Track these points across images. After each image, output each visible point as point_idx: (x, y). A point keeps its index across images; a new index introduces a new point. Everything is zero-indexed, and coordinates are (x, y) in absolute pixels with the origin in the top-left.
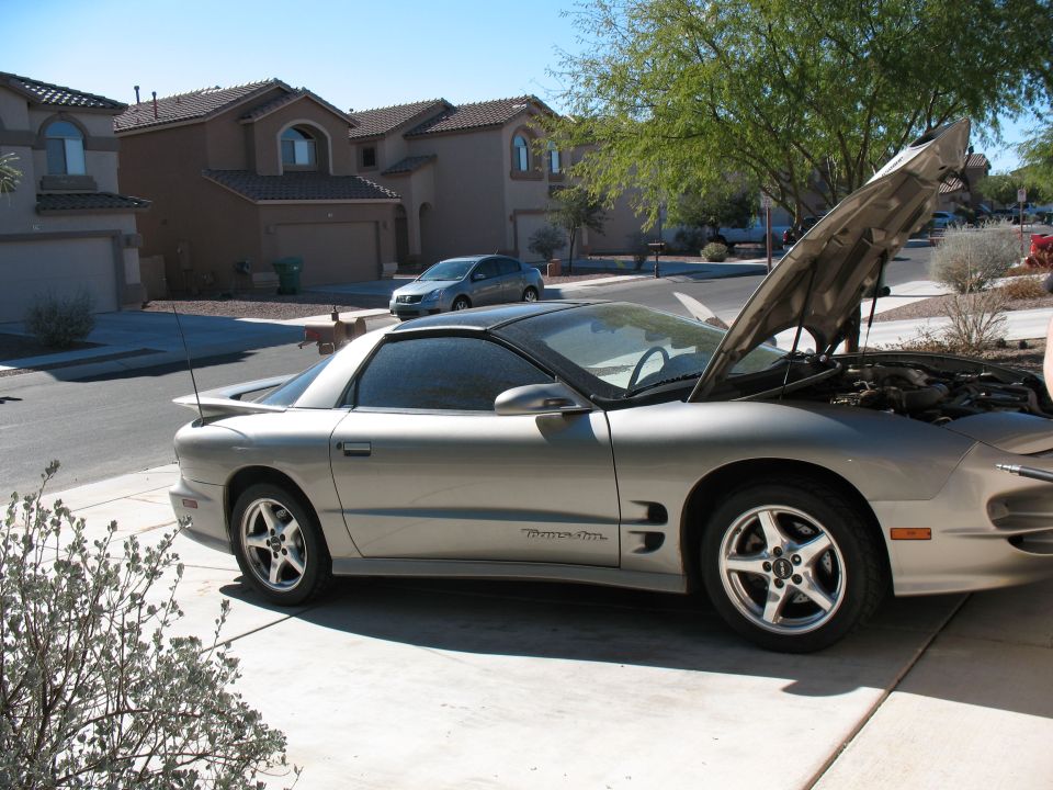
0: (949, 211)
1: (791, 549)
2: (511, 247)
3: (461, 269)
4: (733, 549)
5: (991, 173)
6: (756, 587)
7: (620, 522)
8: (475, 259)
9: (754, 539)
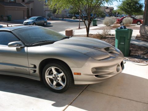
0: (108, 14)
1: (57, 75)
2: (44, 16)
3: (35, 18)
4: (48, 74)
5: (114, 10)
6: (52, 81)
7: (29, 67)
8: (37, 17)
9: (51, 72)
